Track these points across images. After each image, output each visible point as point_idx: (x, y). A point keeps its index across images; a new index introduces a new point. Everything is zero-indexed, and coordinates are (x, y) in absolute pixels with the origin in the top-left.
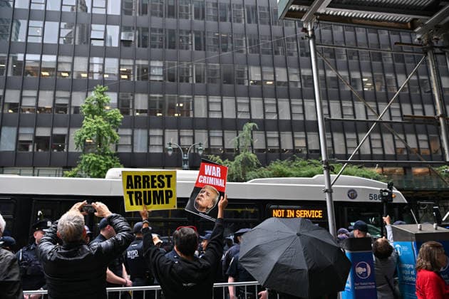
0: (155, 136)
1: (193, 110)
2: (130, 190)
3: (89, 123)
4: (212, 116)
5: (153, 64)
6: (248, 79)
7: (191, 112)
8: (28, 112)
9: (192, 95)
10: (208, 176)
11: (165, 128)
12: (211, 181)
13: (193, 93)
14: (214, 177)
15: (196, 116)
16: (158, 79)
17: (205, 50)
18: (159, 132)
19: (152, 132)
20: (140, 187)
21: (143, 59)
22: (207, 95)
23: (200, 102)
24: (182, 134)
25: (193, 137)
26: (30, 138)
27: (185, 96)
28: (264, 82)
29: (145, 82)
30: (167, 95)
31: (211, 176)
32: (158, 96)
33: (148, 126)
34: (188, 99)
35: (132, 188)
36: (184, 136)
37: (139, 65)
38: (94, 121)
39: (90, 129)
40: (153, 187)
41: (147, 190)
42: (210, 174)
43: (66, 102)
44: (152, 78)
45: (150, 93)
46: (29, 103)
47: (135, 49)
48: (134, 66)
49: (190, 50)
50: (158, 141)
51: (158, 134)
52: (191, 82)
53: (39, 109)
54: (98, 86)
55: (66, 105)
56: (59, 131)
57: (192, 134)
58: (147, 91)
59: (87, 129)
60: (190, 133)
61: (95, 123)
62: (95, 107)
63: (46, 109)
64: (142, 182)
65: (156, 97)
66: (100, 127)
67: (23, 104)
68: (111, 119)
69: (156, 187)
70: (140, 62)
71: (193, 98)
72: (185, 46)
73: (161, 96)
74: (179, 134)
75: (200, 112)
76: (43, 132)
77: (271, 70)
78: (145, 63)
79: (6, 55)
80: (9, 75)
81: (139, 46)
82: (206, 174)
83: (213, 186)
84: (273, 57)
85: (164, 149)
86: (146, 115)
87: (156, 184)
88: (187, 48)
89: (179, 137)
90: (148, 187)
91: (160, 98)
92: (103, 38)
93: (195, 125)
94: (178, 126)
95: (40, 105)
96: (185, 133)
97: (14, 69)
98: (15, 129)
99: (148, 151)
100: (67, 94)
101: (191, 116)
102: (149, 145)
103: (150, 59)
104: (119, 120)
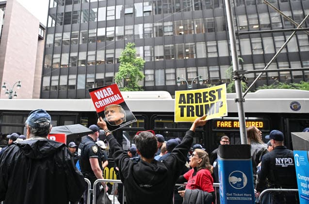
0: (170, 74)
1: (196, 53)
2: (182, 104)
3: (123, 68)
4: (210, 56)
5: (165, 24)
6: (237, 25)
7: (195, 54)
8: (91, 65)
9: (194, 42)
10: (101, 99)
11: (177, 68)
12: (107, 101)
13: (195, 41)
14: (108, 97)
15: (198, 57)
16: (170, 34)
17: (202, 9)
18: (172, 71)
19: (168, 71)
20: (192, 102)
21: (159, 22)
22: (206, 41)
23: (201, 47)
24: (188, 71)
25: (197, 72)
26: (93, 81)
27: (189, 44)
28: (250, 27)
29: (161, 37)
30: (177, 44)
31: (105, 98)
32: (171, 45)
33: (164, 67)
34: (191, 45)
35: (185, 103)
36: (190, 72)
37: (156, 27)
38: (126, 66)
39: (123, 71)
40: (205, 101)
41: (199, 104)
42: (103, 97)
43: (112, 56)
44: (165, 34)
45: (165, 44)
46: (91, 59)
47: (153, 15)
48: (153, 27)
49: (191, 10)
50: (172, 77)
51: (172, 72)
52: (193, 33)
53: (97, 62)
54: (128, 43)
55: (112, 58)
56: (109, 75)
57: (196, 70)
58: (163, 43)
59: (121, 72)
60: (194, 69)
61: (127, 67)
62: (127, 57)
63: (101, 62)
64: (194, 98)
65: (169, 47)
66: (129, 70)
67: (88, 60)
68: (137, 64)
69: (208, 101)
70: (158, 24)
71: (195, 45)
72: (187, 9)
73: (173, 45)
74: (186, 71)
75: (201, 54)
76: (100, 76)
77: (256, 16)
78: (161, 24)
79: (78, 32)
80: (81, 43)
81: (156, 13)
82: (99, 98)
83: (111, 103)
84: (256, 6)
85: (176, 83)
86: (162, 59)
87: (207, 99)
88: (189, 10)
89: (187, 73)
90: (200, 102)
91: (172, 47)
92: (132, 12)
93: (197, 63)
94: (185, 65)
95: (98, 60)
96: (190, 70)
97: (83, 39)
98: (85, 75)
99: (165, 84)
100: (112, 51)
101: (195, 57)
102: (165, 80)
103: (163, 22)
104: (142, 64)
